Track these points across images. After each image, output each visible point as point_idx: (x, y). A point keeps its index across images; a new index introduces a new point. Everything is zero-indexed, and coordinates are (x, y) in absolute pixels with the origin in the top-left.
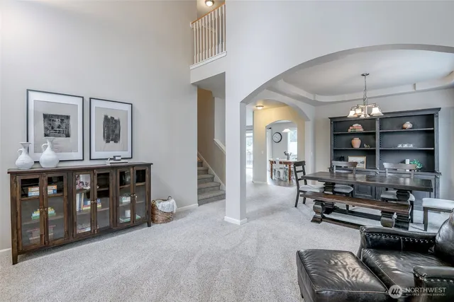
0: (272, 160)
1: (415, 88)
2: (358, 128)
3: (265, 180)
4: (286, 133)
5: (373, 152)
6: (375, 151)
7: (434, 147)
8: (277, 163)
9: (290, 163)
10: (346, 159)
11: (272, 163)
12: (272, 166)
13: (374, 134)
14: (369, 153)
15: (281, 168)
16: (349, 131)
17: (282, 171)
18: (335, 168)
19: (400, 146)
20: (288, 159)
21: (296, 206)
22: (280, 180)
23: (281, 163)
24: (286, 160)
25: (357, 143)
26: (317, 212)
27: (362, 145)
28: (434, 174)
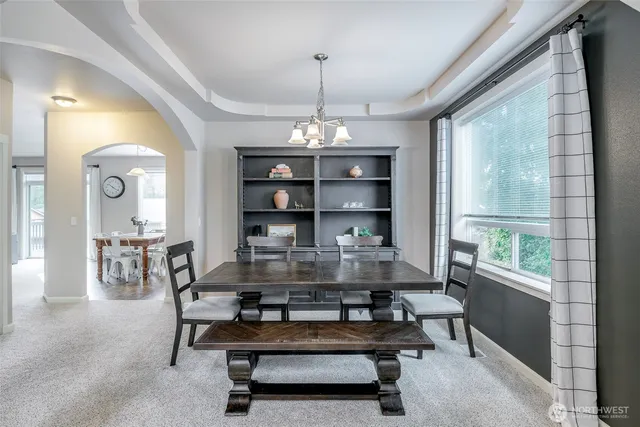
0: (100, 236)
1: (368, 111)
2: (284, 171)
3: (81, 290)
4: (135, 178)
5: (310, 216)
6: (312, 213)
7: (390, 207)
8: (116, 243)
9: (145, 243)
10: (263, 230)
11: (101, 244)
12: (100, 253)
13: (311, 183)
14: (303, 219)
15: (123, 255)
16: (271, 176)
17: (126, 262)
18: (253, 251)
19: (346, 206)
20: (141, 232)
21: (173, 363)
22: (121, 281)
23: (123, 243)
24: (134, 236)
25: (283, 199)
26: (237, 381)
27: (291, 204)
28: (391, 249)
